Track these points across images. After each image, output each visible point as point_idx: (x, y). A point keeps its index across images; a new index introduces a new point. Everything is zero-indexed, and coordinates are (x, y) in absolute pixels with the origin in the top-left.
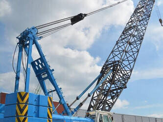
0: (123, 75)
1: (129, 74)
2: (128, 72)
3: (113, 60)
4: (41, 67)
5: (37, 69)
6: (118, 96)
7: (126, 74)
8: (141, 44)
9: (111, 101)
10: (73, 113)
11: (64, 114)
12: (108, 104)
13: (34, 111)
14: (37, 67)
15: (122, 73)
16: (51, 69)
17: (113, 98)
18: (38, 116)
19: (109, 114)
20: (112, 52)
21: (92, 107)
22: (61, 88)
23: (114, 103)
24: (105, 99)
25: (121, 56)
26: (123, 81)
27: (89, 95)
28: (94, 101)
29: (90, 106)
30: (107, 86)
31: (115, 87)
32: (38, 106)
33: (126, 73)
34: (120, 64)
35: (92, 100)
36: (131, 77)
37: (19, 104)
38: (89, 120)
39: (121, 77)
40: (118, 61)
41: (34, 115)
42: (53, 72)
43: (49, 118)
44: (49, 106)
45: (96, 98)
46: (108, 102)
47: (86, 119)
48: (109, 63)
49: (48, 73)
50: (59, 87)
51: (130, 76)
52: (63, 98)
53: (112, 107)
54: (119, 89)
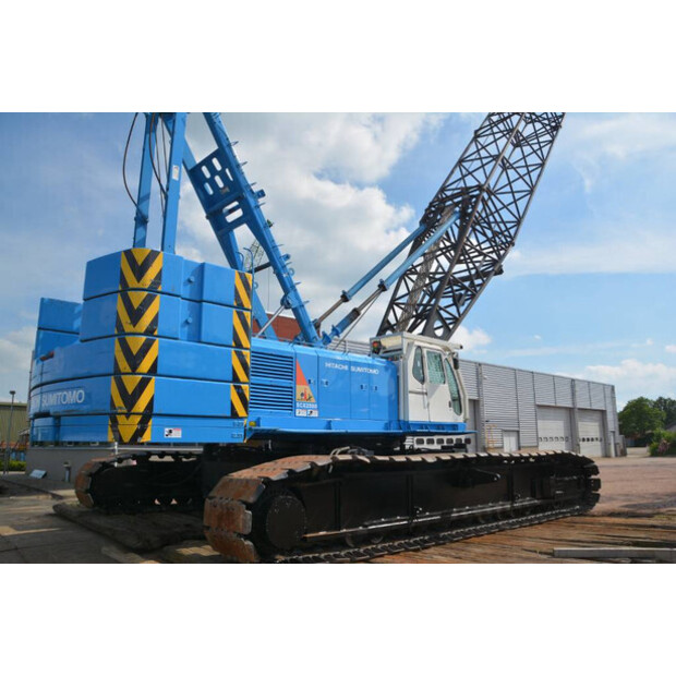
0: (495, 234)
1: (512, 231)
2: (509, 225)
3: (462, 184)
4: (221, 184)
5: (211, 192)
6: (473, 297)
7: (502, 233)
8: (551, 142)
9: (453, 310)
10: (327, 339)
11: (296, 341)
12: (443, 320)
13: (182, 320)
14: (207, 186)
15: (490, 228)
16: (256, 189)
17: (457, 301)
18: (196, 336)
19: (447, 349)
20: (461, 162)
21: (391, 327)
22: (287, 257)
23: (462, 316)
24: (432, 302)
25: (487, 178)
26: (494, 251)
27: (382, 287)
28: (399, 312)
29: (385, 327)
30: (440, 266)
31: (469, 269)
32: (198, 301)
33: (503, 228)
34: (485, 195)
35: (390, 307)
36: (516, 241)
37: (125, 290)
38: (379, 362)
39: (488, 240)
40: (480, 187)
41: (182, 332)
42: (261, 200)
43: (239, 345)
44: (240, 306)
45: (404, 300)
46: (445, 315)
47: (369, 360)
48: (449, 193)
49: (244, 205)
50: (283, 252)
51: (513, 238)
52: (293, 287)
53: (455, 328)
54: (478, 275)
